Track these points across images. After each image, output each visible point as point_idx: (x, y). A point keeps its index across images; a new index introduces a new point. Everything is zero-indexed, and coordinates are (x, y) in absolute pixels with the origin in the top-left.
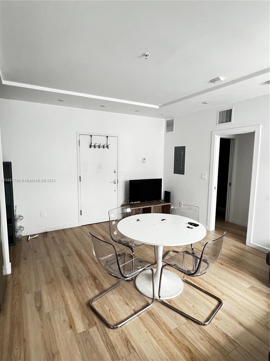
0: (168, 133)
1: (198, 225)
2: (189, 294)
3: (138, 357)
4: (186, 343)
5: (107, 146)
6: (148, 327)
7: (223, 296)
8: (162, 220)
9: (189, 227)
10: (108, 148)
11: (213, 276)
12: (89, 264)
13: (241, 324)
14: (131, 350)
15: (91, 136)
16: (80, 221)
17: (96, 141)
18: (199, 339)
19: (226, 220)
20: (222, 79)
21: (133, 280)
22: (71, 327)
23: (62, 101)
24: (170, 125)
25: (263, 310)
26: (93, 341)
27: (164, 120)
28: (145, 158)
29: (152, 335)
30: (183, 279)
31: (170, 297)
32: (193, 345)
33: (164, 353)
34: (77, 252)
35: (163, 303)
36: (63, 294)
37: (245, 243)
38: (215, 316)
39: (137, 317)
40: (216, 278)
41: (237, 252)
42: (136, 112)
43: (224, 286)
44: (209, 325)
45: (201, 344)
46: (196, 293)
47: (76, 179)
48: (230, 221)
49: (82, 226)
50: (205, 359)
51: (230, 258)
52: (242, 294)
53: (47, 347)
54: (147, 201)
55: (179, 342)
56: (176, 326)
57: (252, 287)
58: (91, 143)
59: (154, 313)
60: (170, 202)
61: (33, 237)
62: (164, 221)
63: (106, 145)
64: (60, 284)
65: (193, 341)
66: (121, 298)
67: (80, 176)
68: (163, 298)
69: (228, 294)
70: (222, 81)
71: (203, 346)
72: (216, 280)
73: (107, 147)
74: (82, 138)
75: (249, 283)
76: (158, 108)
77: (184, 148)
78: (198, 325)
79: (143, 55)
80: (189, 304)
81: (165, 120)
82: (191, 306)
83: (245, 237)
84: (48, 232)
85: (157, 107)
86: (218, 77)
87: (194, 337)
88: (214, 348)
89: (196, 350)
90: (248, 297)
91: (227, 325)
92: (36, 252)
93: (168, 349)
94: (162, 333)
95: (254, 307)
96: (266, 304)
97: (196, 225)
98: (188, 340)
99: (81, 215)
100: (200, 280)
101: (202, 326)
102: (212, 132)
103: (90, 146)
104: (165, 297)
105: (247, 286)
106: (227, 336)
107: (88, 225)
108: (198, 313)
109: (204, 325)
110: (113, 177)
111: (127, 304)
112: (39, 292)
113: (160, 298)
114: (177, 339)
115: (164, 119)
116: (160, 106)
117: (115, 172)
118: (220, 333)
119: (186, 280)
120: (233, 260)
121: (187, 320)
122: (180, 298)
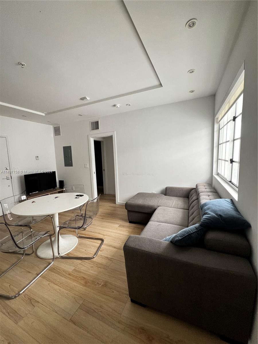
0: (56, 136)
1: (83, 195)
2: (82, 244)
3: (42, 305)
4: (82, 275)
6: (50, 280)
7: (104, 237)
8: (55, 198)
9: (76, 198)
11: (98, 228)
13: (115, 248)
14: (35, 304)
18: (90, 268)
19: (104, 193)
20: (88, 98)
21: (34, 252)
24: (57, 131)
25: (125, 235)
28: (37, 156)
29: (54, 284)
30: (77, 236)
31: (68, 251)
32: (86, 274)
33: (64, 290)
35: (62, 258)
37: (115, 204)
38: (100, 250)
39: (40, 278)
40: (100, 228)
41: (111, 209)
42: (23, 117)
43: (104, 230)
44: (97, 257)
45: (92, 270)
46: (87, 241)
48: (107, 193)
50: (94, 277)
51: (108, 214)
52: (115, 231)
55: (76, 277)
56: (74, 268)
57: (120, 226)
59: (55, 268)
62: (58, 198)
65: (86, 271)
66: (23, 270)
68: (62, 254)
69: (107, 234)
70: (88, 100)
71: (93, 271)
72: (100, 229)
75: (118, 224)
77: (70, 147)
78: (89, 260)
79: (19, 63)
80: (82, 250)
81: (53, 126)
82: (84, 250)
83: (115, 200)
85: (44, 115)
86: (85, 97)
87: (87, 268)
88: (100, 269)
89: (88, 276)
90: (118, 232)
91: (107, 252)
93: (68, 286)
94: (63, 278)
95: (122, 236)
96: (127, 231)
97: (81, 196)
98: (82, 273)
100: (90, 233)
101: (92, 260)
102: (88, 136)
104: (63, 253)
105: (117, 226)
106: (107, 258)
108: (89, 252)
109: (93, 258)
111: (29, 272)
113: (60, 255)
114: (74, 276)
116: (45, 114)
117: (7, 169)
118: (103, 258)
119: (80, 236)
120: (109, 214)
121: (81, 260)
122: (76, 249)
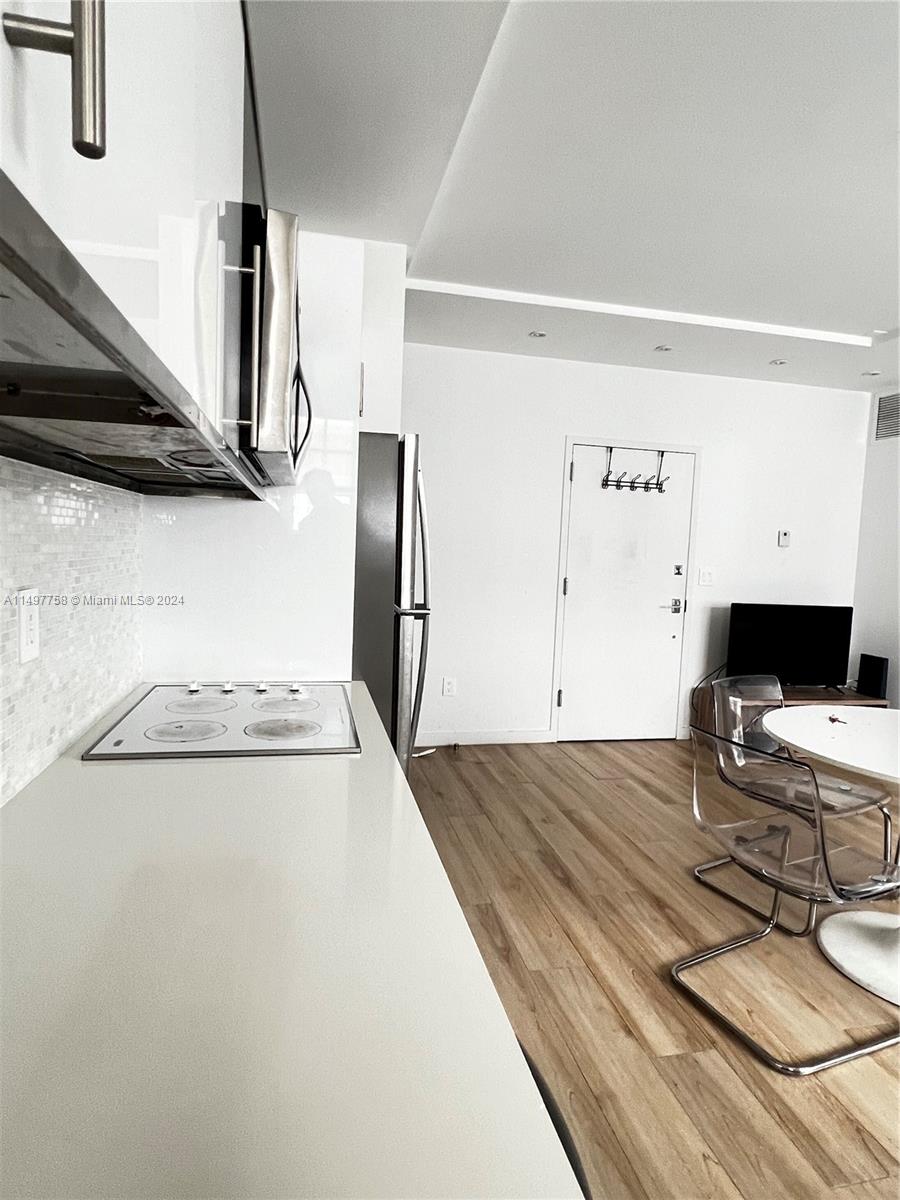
0: (880, 441)
5: (657, 484)
10: (661, 490)
12: (624, 859)
15: (611, 448)
16: (554, 727)
17: (626, 465)
22: (629, 1033)
23: (541, 335)
24: (891, 416)
26: (723, 1093)
27: (868, 395)
28: (786, 529)
34: (568, 814)
36: (564, 925)
39: (870, 1059)
42: (774, 366)
47: (553, 586)
49: (559, 742)
53: (569, 1069)
54: (792, 684)
58: (609, 472)
60: (884, 698)
61: (422, 754)
63: (655, 481)
64: (549, 900)
66: (782, 984)
67: (565, 580)
73: (659, 487)
74: (581, 457)
76: (869, 345)
81: (875, 395)
84: (458, 746)
85: (866, 342)
92: (440, 794)
99: (559, 705)
103: (605, 483)
107: (581, 745)
110: (674, 589)
111: (812, 1007)
112: (490, 908)
115: (867, 390)
117: (679, 573)
